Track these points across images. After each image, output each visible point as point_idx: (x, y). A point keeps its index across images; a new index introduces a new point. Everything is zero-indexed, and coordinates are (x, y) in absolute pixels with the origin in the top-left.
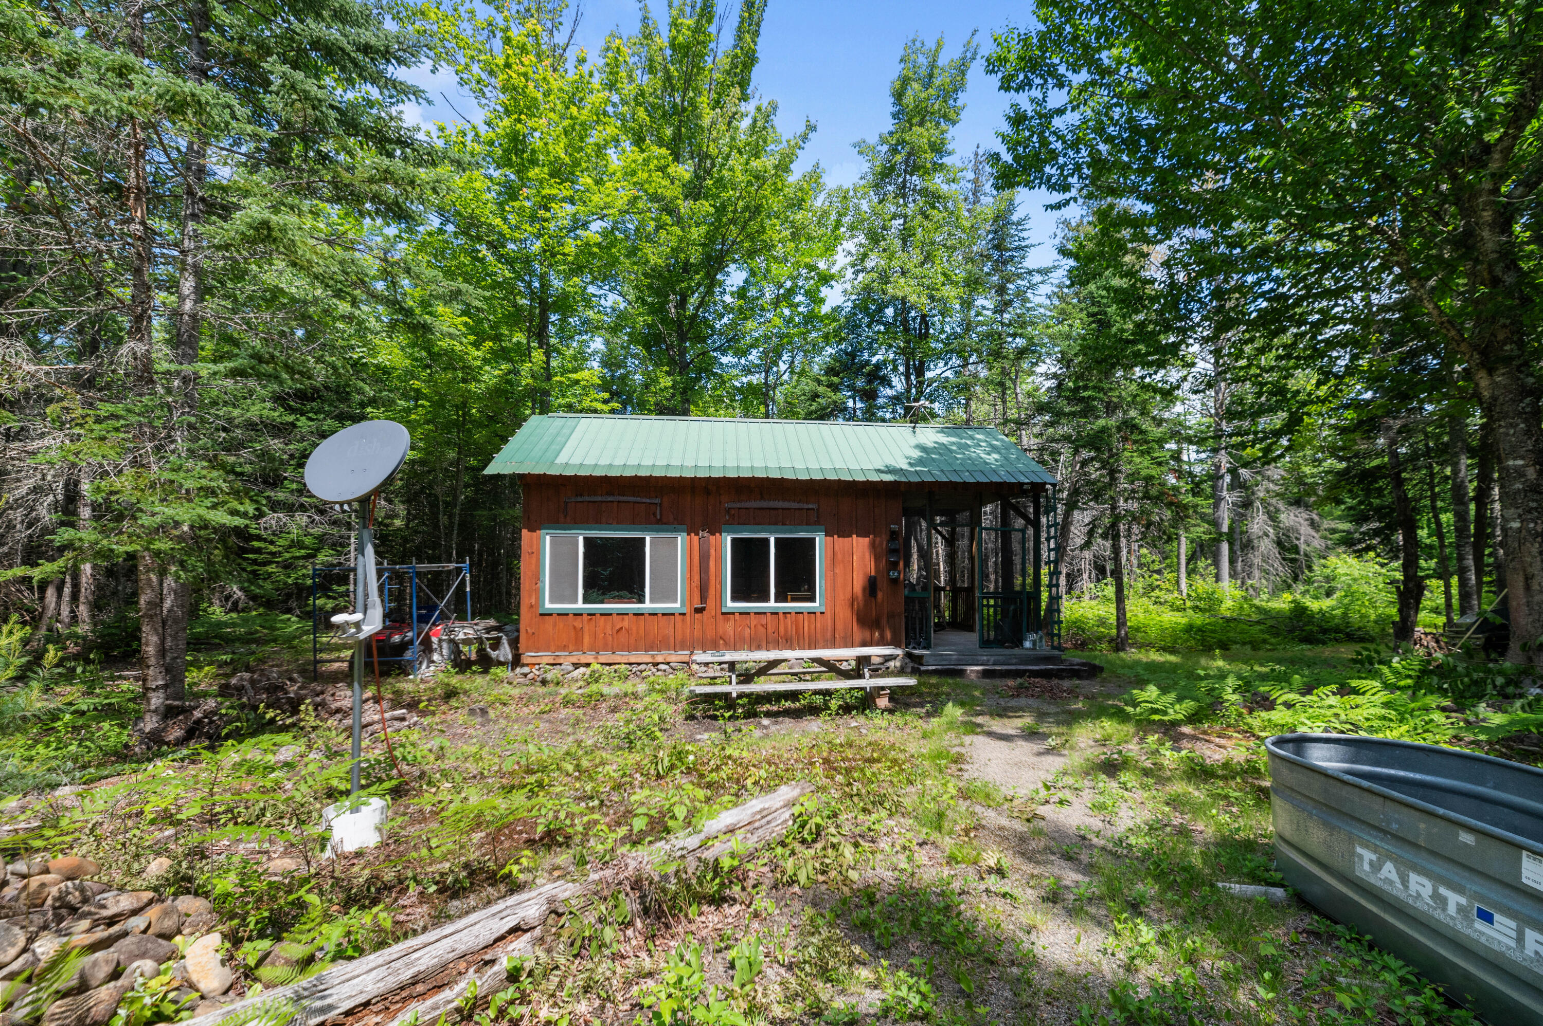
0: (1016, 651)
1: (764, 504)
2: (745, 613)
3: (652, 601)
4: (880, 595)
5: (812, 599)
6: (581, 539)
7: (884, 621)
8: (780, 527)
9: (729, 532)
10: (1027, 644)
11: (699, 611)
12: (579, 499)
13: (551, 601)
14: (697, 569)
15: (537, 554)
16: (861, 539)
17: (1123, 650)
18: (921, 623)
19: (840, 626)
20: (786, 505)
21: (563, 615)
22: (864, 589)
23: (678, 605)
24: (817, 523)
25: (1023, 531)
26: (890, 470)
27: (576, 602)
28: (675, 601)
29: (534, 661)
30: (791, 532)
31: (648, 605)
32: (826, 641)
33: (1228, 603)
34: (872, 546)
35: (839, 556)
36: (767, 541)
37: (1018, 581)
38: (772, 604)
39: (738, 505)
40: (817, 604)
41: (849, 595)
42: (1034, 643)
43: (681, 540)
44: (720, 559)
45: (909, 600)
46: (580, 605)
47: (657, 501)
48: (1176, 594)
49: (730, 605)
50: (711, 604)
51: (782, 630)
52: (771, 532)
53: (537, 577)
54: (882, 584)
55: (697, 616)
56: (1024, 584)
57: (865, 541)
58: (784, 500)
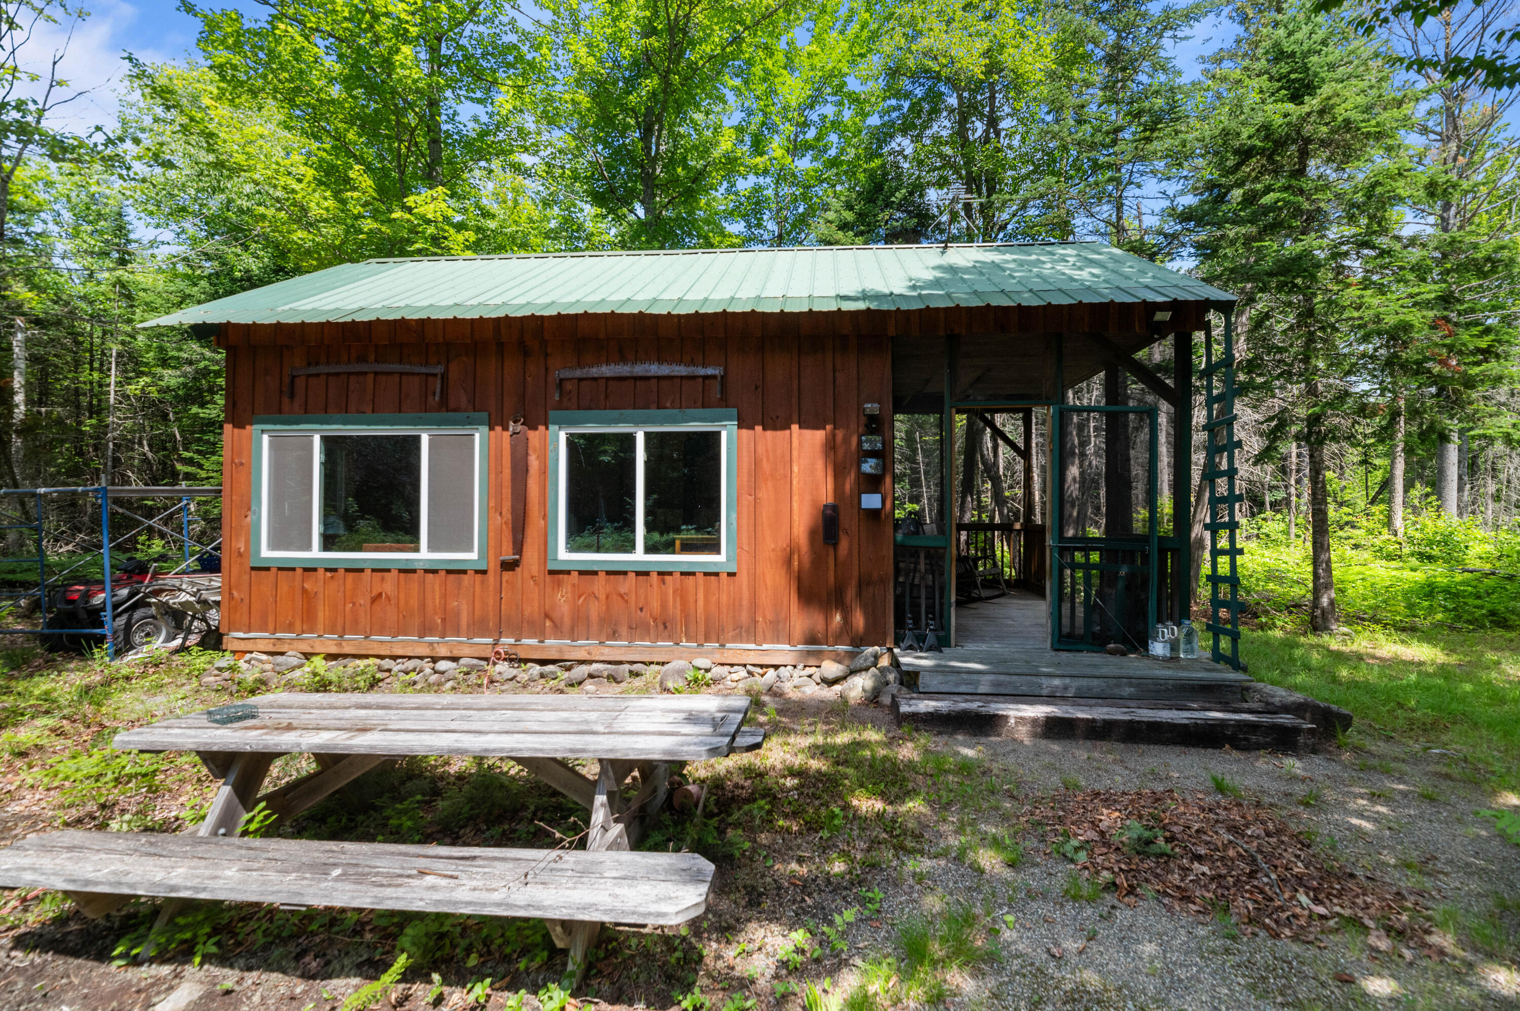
0: (1133, 664)
1: (624, 370)
2: (588, 573)
3: (432, 548)
4: (844, 545)
5: (713, 547)
6: (317, 439)
7: (851, 593)
8: (653, 412)
9: (561, 423)
10: (1158, 648)
11: (509, 566)
12: (313, 370)
13: (273, 546)
14: (507, 492)
15: (248, 467)
16: (808, 433)
17: (1326, 629)
18: (930, 597)
19: (765, 599)
20: (665, 370)
21: (287, 569)
22: (812, 533)
23: (474, 556)
24: (724, 402)
25: (1152, 413)
26: (864, 296)
27: (308, 547)
28: (470, 549)
29: (242, 646)
30: (675, 421)
31: (424, 554)
32: (738, 627)
33: (1476, 549)
34: (830, 447)
35: (766, 466)
36: (630, 439)
37: (1141, 514)
38: (639, 555)
39: (578, 373)
40: (721, 558)
41: (783, 543)
42: (1174, 646)
43: (479, 437)
44: (547, 472)
45: (902, 552)
46: (316, 553)
47: (439, 370)
48: (1386, 535)
49: (564, 555)
50: (531, 554)
51: (655, 605)
52: (638, 422)
53: (248, 505)
54: (849, 521)
55: (507, 575)
56: (1153, 519)
57: (818, 436)
58: (660, 360)
